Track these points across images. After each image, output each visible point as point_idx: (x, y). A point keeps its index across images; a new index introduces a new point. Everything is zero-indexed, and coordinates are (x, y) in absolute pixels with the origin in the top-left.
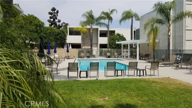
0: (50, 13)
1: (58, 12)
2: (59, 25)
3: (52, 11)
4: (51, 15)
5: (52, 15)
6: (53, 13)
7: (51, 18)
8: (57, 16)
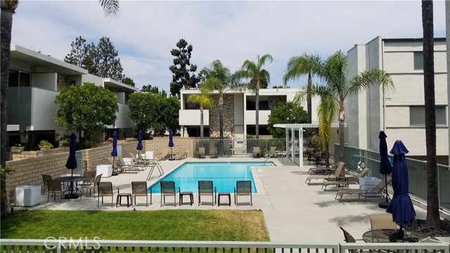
0: (174, 53)
1: (190, 49)
2: (194, 76)
3: (178, 49)
4: (176, 57)
5: (178, 55)
6: (180, 52)
7: (176, 62)
8: (190, 57)
